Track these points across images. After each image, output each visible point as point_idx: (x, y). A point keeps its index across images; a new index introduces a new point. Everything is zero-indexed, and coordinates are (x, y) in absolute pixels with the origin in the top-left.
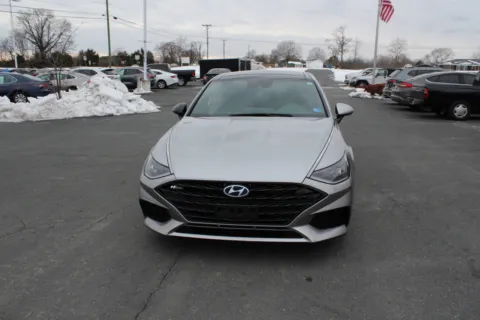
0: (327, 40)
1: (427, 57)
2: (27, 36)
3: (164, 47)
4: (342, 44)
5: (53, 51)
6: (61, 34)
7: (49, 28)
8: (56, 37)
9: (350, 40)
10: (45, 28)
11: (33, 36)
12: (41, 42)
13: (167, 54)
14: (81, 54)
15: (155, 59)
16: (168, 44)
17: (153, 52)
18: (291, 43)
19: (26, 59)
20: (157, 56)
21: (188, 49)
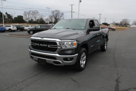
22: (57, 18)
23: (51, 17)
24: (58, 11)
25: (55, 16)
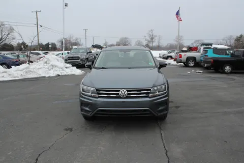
0: (145, 37)
1: (192, 44)
4: (152, 39)
5: (3, 43)
6: (9, 34)
7: (2, 31)
8: (5, 36)
9: (156, 36)
14: (18, 44)
17: (56, 43)
18: (126, 38)
20: (58, 45)
21: (75, 41)
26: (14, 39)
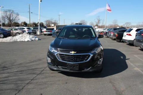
1: (124, 25)
2: (6, 17)
3: (47, 21)
4: (99, 21)
5: (13, 22)
6: (16, 17)
7: (12, 15)
8: (14, 18)
10: (11, 15)
11: (8, 17)
12: (10, 19)
13: (47, 23)
14: (22, 23)
15: (44, 25)
16: (48, 20)
17: (43, 23)
19: (5, 24)
21: (54, 22)
22: (11, 18)
23: (3, 18)
24: (12, 11)
25: (9, 17)
26: (19, 19)
